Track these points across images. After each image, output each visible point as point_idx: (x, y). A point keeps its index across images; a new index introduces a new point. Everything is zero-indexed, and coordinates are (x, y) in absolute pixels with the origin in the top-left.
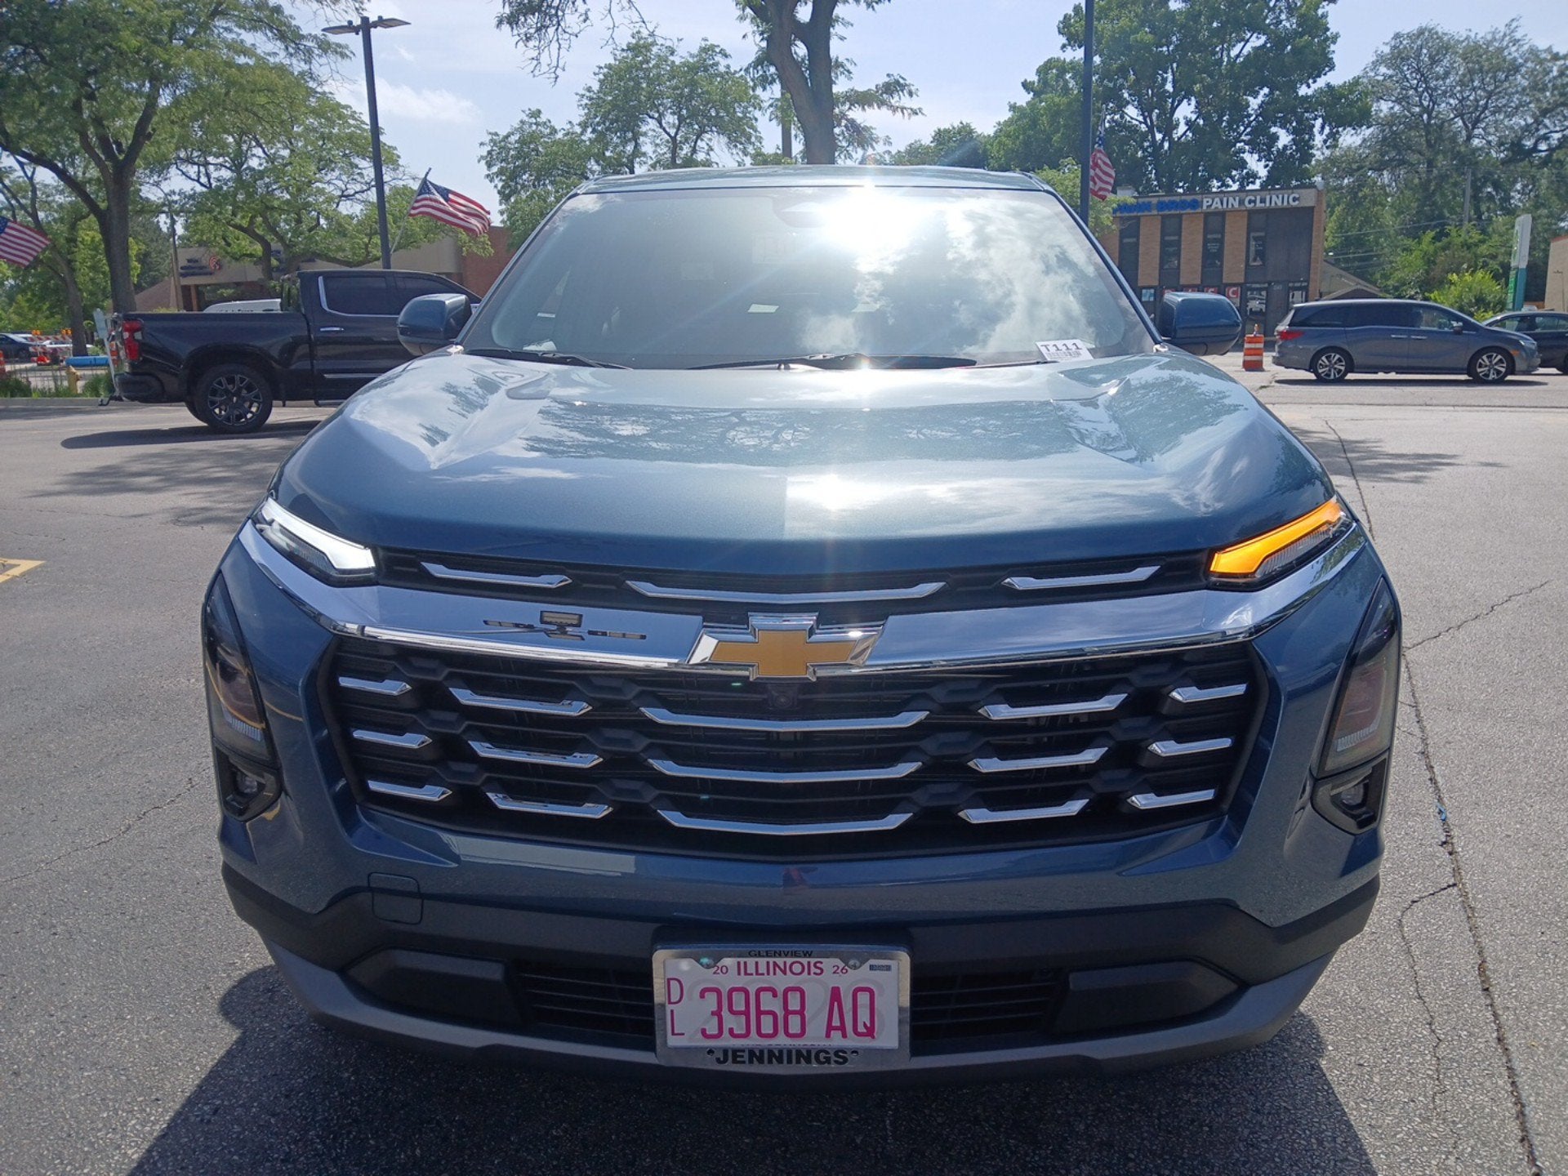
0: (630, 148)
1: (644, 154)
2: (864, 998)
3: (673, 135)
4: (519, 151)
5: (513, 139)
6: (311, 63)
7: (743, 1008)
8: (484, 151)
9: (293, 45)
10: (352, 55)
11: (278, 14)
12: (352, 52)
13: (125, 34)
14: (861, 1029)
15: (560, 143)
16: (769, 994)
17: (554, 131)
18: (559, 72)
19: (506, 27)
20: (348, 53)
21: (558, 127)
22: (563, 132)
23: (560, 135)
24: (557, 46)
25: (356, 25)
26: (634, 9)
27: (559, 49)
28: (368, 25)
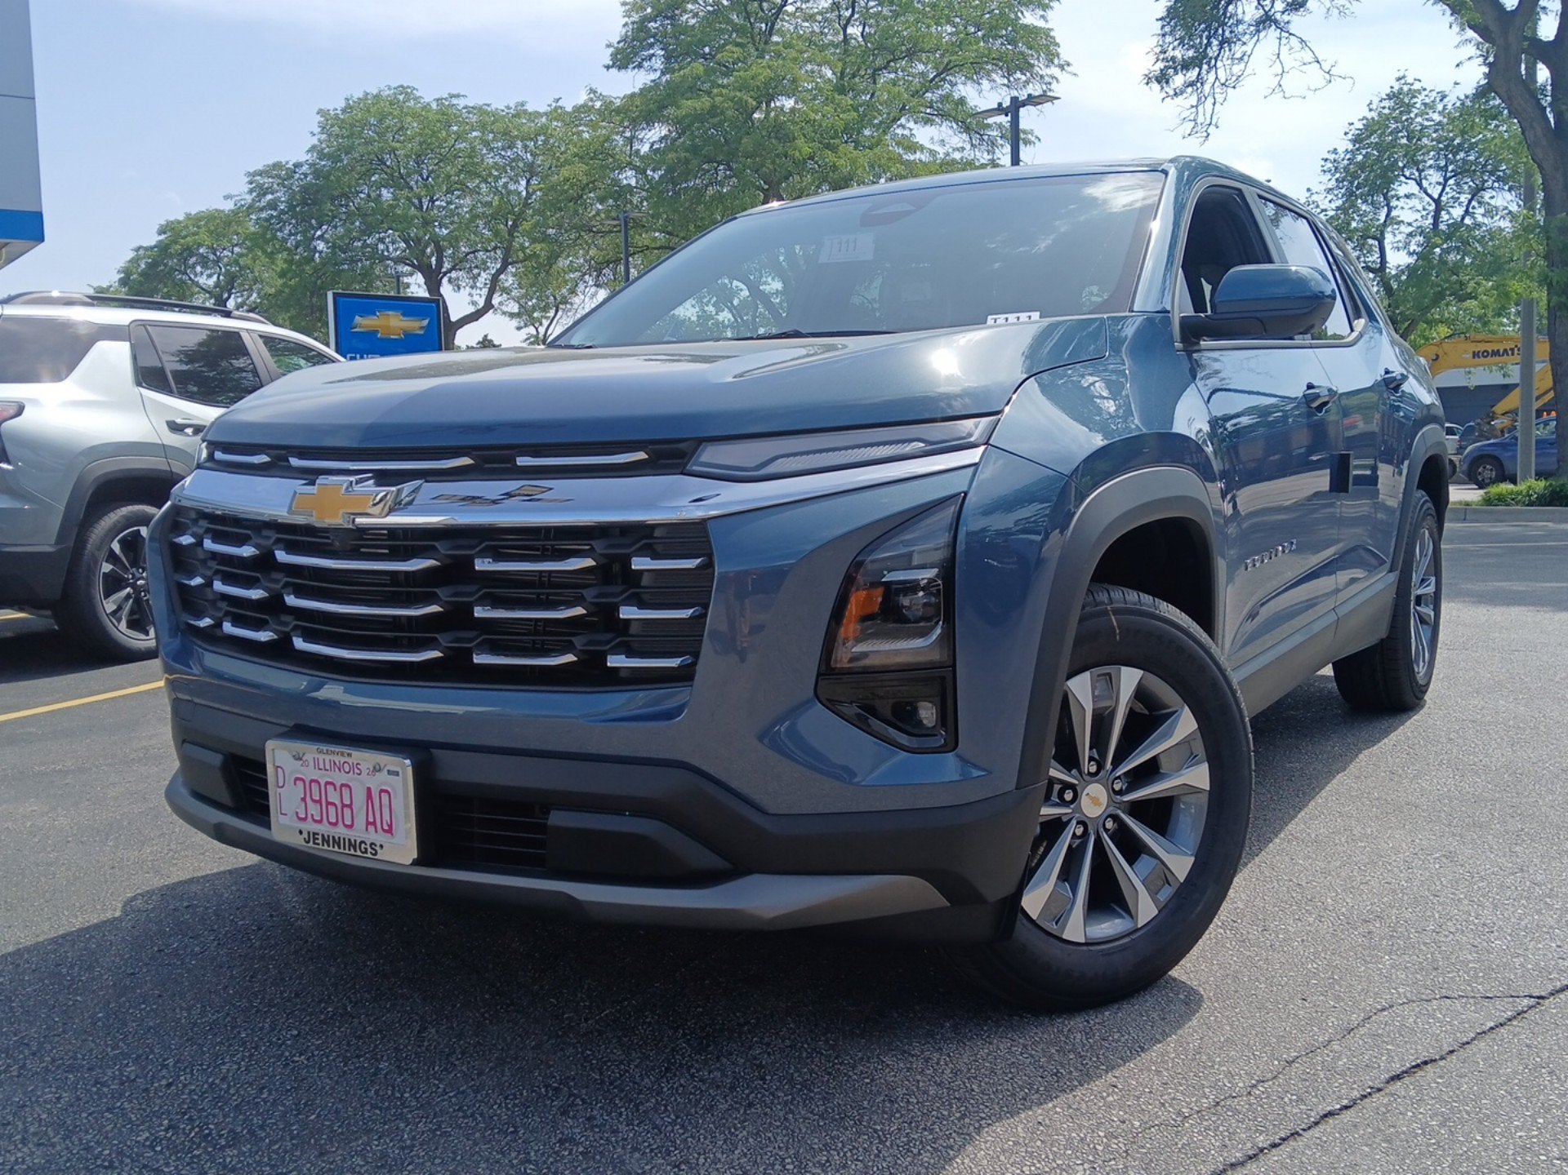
2: (385, 797)
3: (1436, 196)
6: (994, 153)
7: (318, 798)
9: (978, 136)
10: (1036, 141)
11: (962, 105)
12: (1037, 137)
13: (800, 141)
14: (386, 828)
16: (332, 787)
18: (1212, 129)
19: (1155, 86)
20: (1033, 139)
24: (1213, 101)
25: (1004, 106)
26: (1307, 49)
27: (1214, 104)
28: (1016, 105)
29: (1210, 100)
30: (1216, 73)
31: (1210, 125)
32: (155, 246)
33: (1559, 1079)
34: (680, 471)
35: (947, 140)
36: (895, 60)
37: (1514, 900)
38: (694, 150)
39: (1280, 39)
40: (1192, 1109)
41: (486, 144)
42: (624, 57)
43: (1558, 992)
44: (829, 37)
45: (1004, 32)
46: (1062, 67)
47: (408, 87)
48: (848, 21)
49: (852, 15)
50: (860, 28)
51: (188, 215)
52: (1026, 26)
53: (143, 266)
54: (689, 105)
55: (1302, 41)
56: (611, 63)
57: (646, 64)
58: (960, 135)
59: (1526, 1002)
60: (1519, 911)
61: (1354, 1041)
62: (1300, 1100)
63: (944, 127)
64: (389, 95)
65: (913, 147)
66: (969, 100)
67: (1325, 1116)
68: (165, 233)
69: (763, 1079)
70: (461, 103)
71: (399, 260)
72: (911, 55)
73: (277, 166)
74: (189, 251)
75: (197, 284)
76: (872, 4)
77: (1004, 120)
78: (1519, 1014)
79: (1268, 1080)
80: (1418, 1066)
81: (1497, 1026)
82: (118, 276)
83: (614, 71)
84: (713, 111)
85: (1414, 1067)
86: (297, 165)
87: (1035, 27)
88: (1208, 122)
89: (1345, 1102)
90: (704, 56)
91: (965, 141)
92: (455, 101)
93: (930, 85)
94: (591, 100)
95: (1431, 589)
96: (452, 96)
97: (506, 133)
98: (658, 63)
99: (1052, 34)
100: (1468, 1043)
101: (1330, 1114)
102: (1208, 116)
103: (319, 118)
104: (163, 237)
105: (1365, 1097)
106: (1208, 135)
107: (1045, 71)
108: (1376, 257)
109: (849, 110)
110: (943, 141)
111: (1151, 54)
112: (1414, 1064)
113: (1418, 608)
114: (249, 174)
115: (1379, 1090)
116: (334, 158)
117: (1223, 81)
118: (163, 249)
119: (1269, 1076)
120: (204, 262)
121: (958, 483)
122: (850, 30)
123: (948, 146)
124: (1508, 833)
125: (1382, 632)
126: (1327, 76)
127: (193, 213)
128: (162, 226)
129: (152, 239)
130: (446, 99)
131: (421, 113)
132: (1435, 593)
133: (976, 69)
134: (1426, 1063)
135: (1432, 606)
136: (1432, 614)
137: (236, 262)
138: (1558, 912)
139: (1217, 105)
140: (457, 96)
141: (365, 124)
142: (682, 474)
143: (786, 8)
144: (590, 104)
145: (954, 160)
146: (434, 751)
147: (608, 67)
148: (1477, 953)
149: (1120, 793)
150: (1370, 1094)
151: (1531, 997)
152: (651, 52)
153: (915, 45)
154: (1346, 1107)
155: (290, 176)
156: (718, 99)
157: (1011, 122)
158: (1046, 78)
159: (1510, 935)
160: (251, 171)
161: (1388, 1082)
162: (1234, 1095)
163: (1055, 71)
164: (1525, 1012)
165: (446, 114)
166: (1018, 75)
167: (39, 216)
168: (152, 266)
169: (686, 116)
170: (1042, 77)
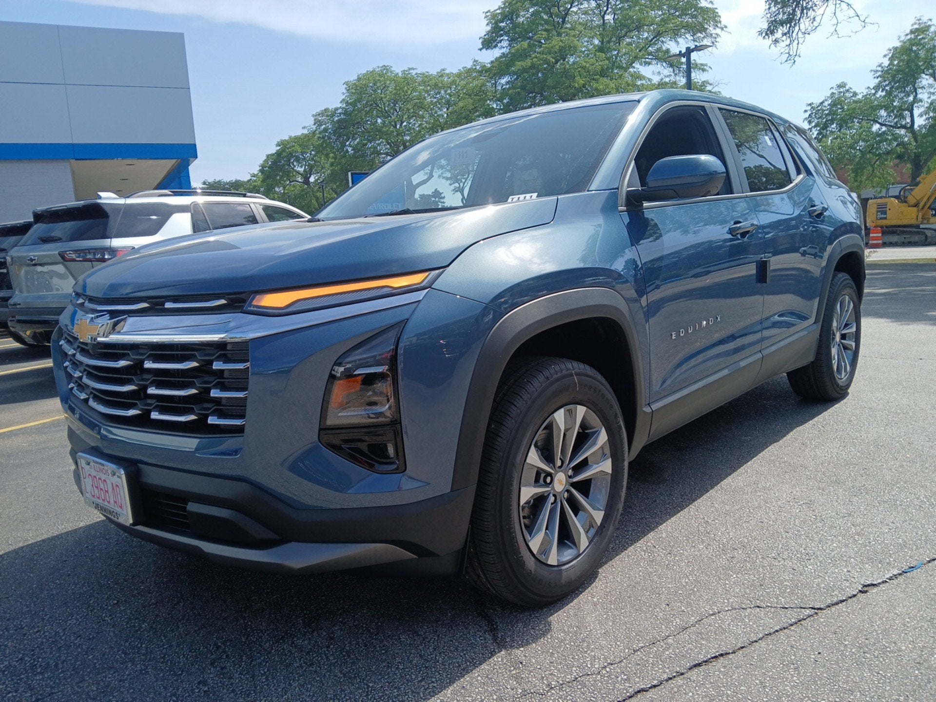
0: (911, 98)
1: (921, 101)
4: (831, 111)
5: (826, 104)
7: (97, 486)
8: (807, 115)
11: (668, 53)
12: (710, 67)
14: (120, 506)
15: (859, 101)
16: (101, 481)
17: (855, 94)
18: (797, 58)
19: (765, 37)
21: (858, 91)
22: (862, 94)
23: (860, 97)
24: (797, 42)
25: (683, 52)
26: (851, 9)
27: (798, 44)
28: (689, 51)
29: (796, 42)
30: (799, 26)
31: (796, 56)
32: (276, 153)
33: (798, 674)
34: (240, 311)
35: (661, 72)
36: (630, 31)
37: (835, 536)
38: (523, 88)
39: (836, 5)
40: (558, 682)
41: (427, 92)
42: (488, 43)
43: (833, 605)
44: (596, 22)
45: (690, 12)
46: (722, 29)
47: (388, 66)
48: (605, 13)
49: (607, 9)
50: (613, 16)
51: (290, 137)
52: (702, 7)
53: (270, 163)
54: (519, 65)
55: (848, 5)
56: (481, 47)
57: (499, 45)
58: (668, 69)
59: (808, 612)
60: (835, 545)
61: (685, 636)
62: (628, 679)
63: (659, 66)
64: (378, 71)
65: (640, 77)
66: (671, 50)
67: (639, 692)
68: (280, 146)
69: (328, 647)
70: (414, 72)
71: (387, 154)
72: (638, 28)
73: (326, 110)
74: (290, 155)
75: (295, 171)
76: (618, 3)
77: (684, 60)
78: (799, 621)
79: (616, 663)
80: (716, 657)
81: (781, 630)
82: (259, 168)
83: (484, 50)
84: (533, 66)
85: (713, 658)
86: (337, 109)
87: (707, 8)
88: (795, 54)
89: (655, 682)
90: (529, 38)
91: (670, 72)
92: (411, 72)
93: (650, 43)
94: (475, 65)
95: (854, 329)
96: (410, 69)
97: (436, 85)
98: (505, 44)
99: (716, 11)
100: (756, 641)
101: (643, 690)
102: (795, 51)
103: (345, 86)
104: (279, 148)
105: (671, 679)
106: (795, 61)
107: (713, 32)
108: (908, 120)
109: (604, 60)
110: (659, 72)
111: (765, 18)
112: (713, 656)
113: (843, 341)
114: (313, 116)
115: (682, 674)
116: (354, 104)
117: (803, 31)
118: (279, 154)
119: (618, 660)
120: (298, 160)
121: (404, 314)
122: (607, 17)
123: (662, 75)
124: (853, 488)
125: (811, 358)
126: (863, 24)
127: (293, 136)
128: (278, 142)
129: (274, 149)
130: (407, 71)
131: (395, 79)
132: (855, 331)
133: (675, 34)
134: (722, 655)
135: (854, 340)
136: (854, 344)
137: (313, 159)
138: (859, 546)
139: (800, 44)
140: (413, 69)
141: (366, 86)
142: (241, 312)
143: (571, 9)
144: (474, 67)
145: (665, 82)
146: (140, 465)
147: (481, 50)
148: (793, 574)
149: (570, 477)
150: (675, 677)
151: (812, 608)
152: (502, 38)
153: (640, 23)
154: (655, 686)
155: (333, 116)
156: (535, 60)
157: (687, 61)
158: (714, 35)
159: (821, 562)
160: (314, 113)
161: (691, 669)
162: (589, 673)
163: (718, 31)
164: (805, 619)
165: (407, 80)
166: (699, 35)
167: (195, 145)
168: (275, 163)
169: (519, 70)
170: (711, 34)
